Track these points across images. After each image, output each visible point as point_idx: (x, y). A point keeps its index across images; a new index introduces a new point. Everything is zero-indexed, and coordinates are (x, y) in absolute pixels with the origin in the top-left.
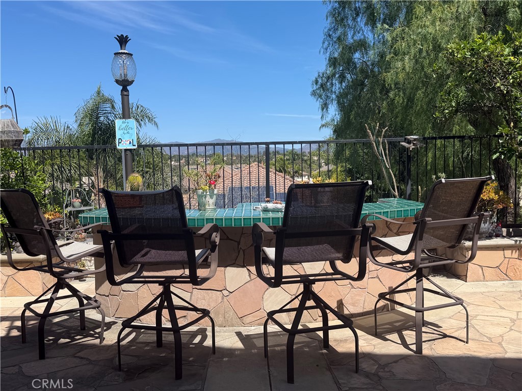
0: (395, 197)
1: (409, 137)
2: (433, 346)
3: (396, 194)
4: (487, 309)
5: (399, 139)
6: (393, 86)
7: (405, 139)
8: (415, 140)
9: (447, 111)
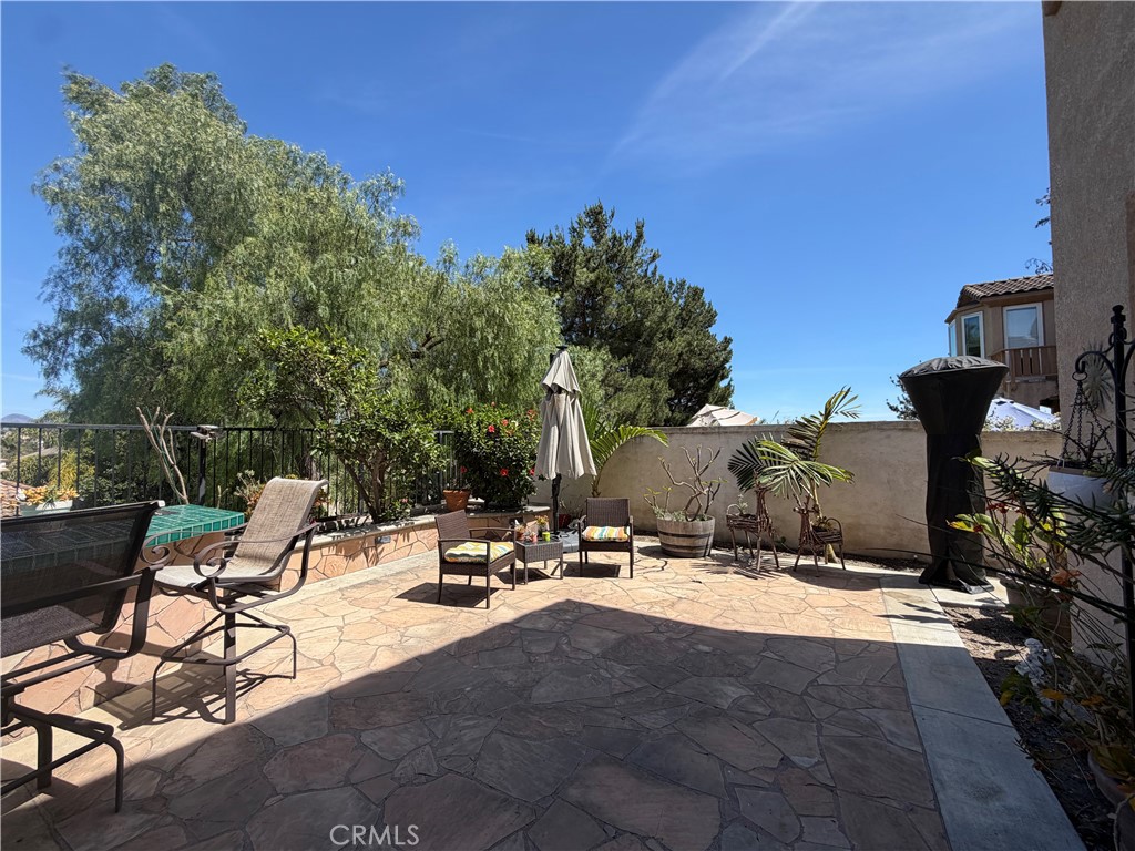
0: (183, 503)
1: (204, 426)
2: (249, 702)
3: (185, 497)
4: (310, 622)
5: (189, 428)
6: (175, 360)
7: (199, 428)
8: (213, 430)
9: (254, 400)
